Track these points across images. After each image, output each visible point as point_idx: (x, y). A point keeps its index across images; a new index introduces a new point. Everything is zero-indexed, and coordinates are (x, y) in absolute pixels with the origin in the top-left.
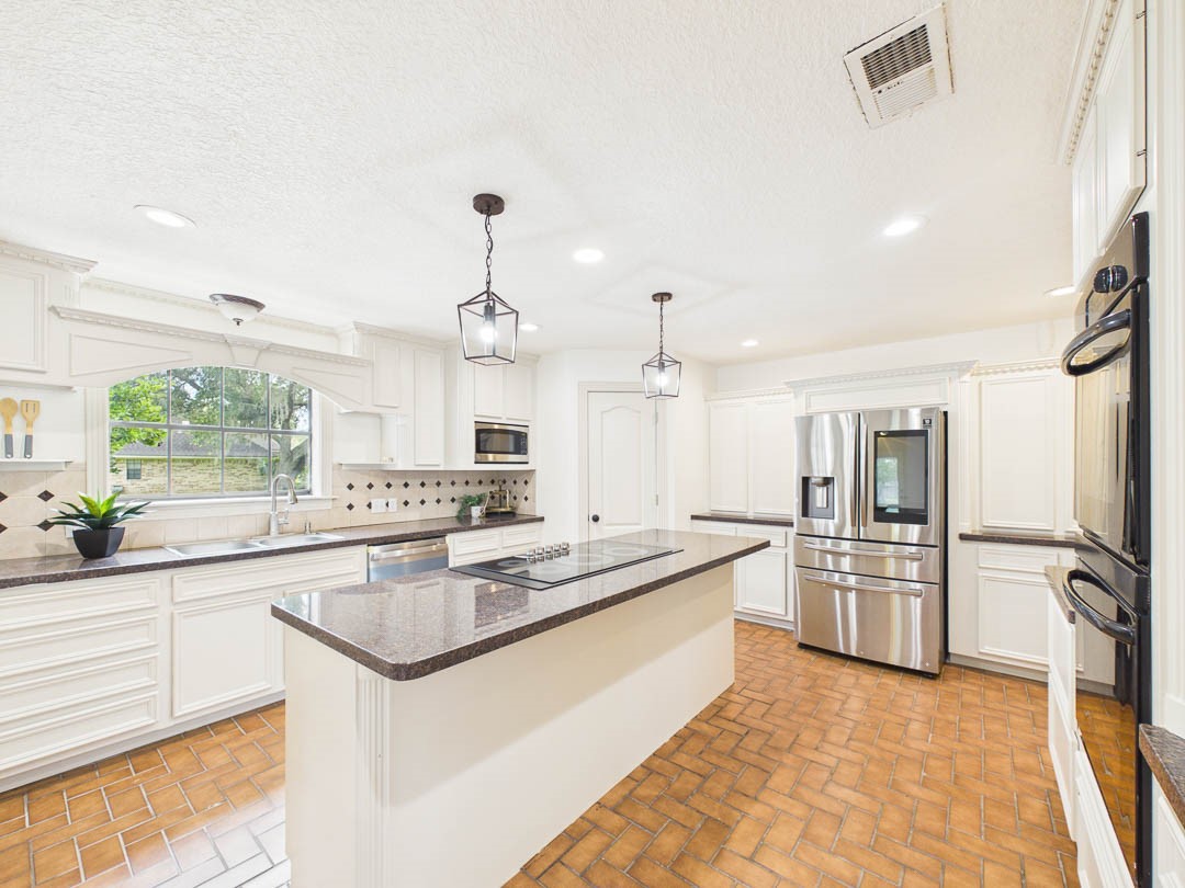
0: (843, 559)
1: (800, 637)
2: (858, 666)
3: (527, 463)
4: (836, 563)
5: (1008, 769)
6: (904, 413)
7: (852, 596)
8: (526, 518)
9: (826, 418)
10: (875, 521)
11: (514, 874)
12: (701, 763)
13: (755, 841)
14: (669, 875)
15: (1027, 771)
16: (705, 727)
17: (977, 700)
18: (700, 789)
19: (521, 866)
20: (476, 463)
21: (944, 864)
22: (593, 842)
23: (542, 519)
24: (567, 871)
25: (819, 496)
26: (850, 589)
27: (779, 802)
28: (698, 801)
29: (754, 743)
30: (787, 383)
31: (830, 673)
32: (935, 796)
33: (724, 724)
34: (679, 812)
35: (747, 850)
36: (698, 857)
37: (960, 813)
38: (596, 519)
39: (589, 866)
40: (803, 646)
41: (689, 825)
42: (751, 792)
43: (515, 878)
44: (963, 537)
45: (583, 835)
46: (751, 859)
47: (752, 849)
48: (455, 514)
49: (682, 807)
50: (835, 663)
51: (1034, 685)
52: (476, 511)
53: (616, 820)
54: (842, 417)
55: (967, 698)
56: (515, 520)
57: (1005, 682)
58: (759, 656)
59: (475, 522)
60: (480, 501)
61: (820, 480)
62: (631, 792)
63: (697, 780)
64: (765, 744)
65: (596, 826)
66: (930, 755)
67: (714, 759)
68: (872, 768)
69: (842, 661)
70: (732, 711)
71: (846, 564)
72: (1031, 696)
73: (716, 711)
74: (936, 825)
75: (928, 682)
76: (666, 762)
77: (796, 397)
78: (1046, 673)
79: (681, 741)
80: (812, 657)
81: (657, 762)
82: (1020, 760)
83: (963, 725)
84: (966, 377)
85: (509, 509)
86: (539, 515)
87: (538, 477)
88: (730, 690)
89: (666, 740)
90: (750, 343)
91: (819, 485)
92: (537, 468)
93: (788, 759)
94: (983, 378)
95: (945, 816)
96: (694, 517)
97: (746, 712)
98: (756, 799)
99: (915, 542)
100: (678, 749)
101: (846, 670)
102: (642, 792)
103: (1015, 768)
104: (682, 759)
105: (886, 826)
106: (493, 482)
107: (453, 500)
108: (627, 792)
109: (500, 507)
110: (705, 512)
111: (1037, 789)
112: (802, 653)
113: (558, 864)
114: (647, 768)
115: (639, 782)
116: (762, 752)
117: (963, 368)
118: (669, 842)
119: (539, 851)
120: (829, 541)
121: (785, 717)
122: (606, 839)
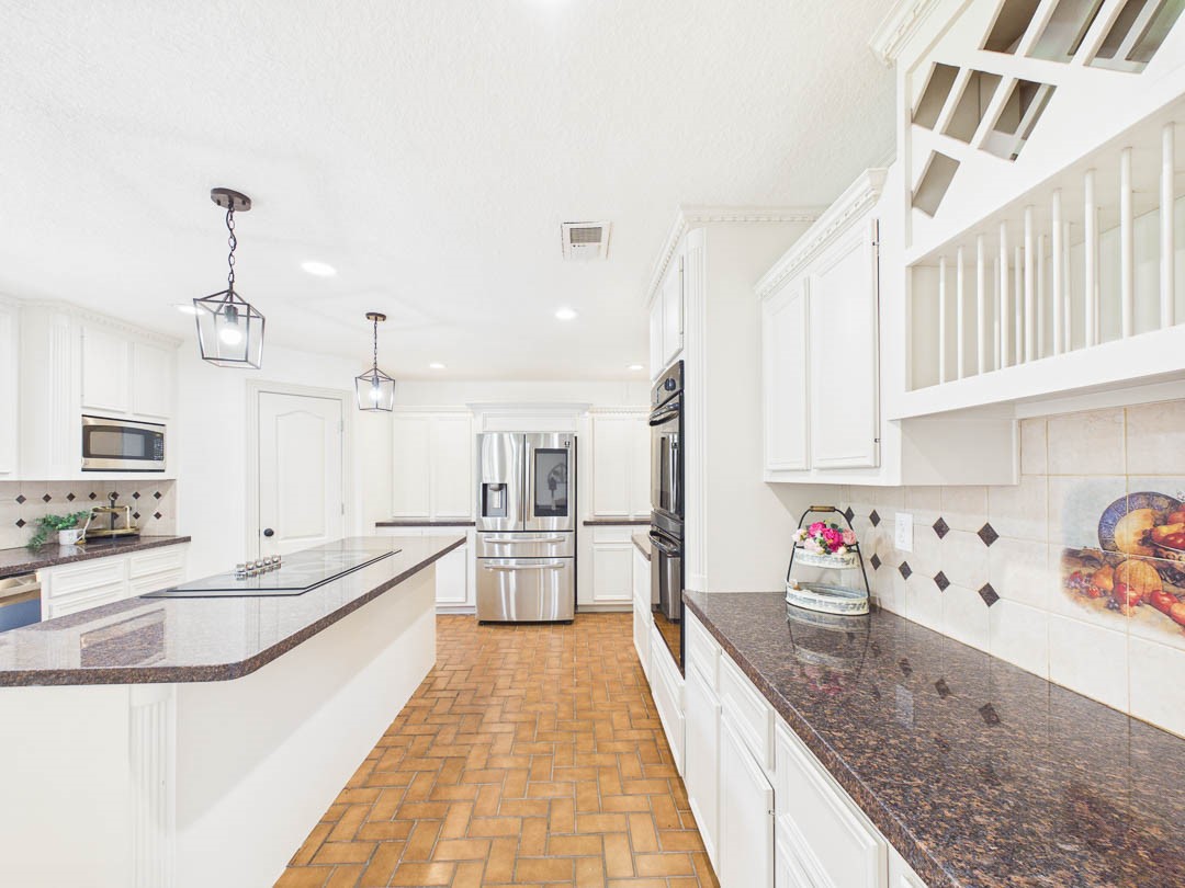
0: (505, 547)
1: (478, 618)
2: (523, 627)
3: (163, 471)
4: (501, 550)
5: (615, 663)
6: (547, 436)
7: (512, 575)
8: (157, 540)
9: (495, 436)
10: (536, 515)
11: (283, 871)
12: (428, 726)
13: (485, 756)
14: (429, 804)
15: (623, 661)
16: (422, 702)
17: (595, 630)
18: (433, 744)
19: (286, 864)
20: (84, 470)
21: (593, 721)
22: (355, 814)
23: (188, 539)
24: (336, 845)
25: (495, 499)
26: (511, 570)
27: (495, 728)
28: (435, 752)
29: (465, 699)
30: (467, 404)
31: (506, 637)
32: (583, 690)
33: (439, 694)
34: (423, 764)
35: (480, 765)
36: (447, 785)
37: (598, 694)
38: (269, 533)
39: (357, 832)
40: (483, 623)
41: (432, 768)
42: (474, 730)
43: (284, 875)
44: (586, 523)
45: (341, 816)
46: (486, 768)
47: (484, 762)
48: (26, 543)
49: (424, 760)
50: (508, 629)
51: (625, 614)
52: (69, 538)
53: (368, 793)
54: (506, 436)
55: (591, 630)
56: (137, 544)
57: (607, 616)
58: (449, 639)
59: (65, 553)
60: (75, 521)
61: (497, 486)
62: (374, 769)
63: (430, 738)
64: (474, 697)
65: (351, 804)
66: (578, 669)
67: (438, 720)
68: (547, 687)
69: (512, 627)
70: (441, 684)
71: (508, 550)
72: (621, 621)
73: (428, 686)
74: (587, 704)
75: (568, 627)
76: (398, 737)
77: (475, 416)
78: (632, 605)
79: (404, 719)
80: (491, 630)
81: (390, 739)
82: (619, 657)
83: (591, 646)
84: (587, 414)
85: (130, 531)
86: (180, 534)
87: (180, 488)
88: (434, 670)
89: (392, 722)
90: (437, 366)
91: (495, 490)
92: (178, 478)
93: (494, 701)
94: (595, 415)
95: (590, 698)
96: (378, 525)
97: (453, 681)
98: (478, 733)
99: (555, 529)
100: (404, 725)
101: (517, 632)
102: (383, 765)
103: (619, 661)
104: (411, 730)
105: (561, 715)
106: (93, 496)
107: (21, 523)
108: (370, 770)
109: (113, 529)
110: (388, 519)
111: (630, 668)
112: (483, 628)
113: (326, 845)
114: (382, 747)
115: (379, 759)
116: (474, 702)
117: (586, 407)
118: (422, 786)
119: (300, 846)
120: (497, 534)
121: (482, 675)
122: (365, 808)
